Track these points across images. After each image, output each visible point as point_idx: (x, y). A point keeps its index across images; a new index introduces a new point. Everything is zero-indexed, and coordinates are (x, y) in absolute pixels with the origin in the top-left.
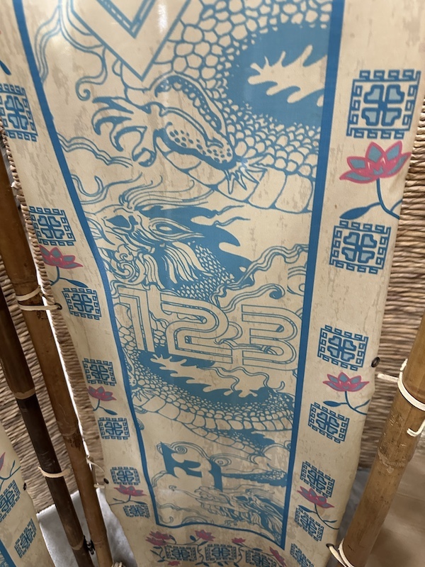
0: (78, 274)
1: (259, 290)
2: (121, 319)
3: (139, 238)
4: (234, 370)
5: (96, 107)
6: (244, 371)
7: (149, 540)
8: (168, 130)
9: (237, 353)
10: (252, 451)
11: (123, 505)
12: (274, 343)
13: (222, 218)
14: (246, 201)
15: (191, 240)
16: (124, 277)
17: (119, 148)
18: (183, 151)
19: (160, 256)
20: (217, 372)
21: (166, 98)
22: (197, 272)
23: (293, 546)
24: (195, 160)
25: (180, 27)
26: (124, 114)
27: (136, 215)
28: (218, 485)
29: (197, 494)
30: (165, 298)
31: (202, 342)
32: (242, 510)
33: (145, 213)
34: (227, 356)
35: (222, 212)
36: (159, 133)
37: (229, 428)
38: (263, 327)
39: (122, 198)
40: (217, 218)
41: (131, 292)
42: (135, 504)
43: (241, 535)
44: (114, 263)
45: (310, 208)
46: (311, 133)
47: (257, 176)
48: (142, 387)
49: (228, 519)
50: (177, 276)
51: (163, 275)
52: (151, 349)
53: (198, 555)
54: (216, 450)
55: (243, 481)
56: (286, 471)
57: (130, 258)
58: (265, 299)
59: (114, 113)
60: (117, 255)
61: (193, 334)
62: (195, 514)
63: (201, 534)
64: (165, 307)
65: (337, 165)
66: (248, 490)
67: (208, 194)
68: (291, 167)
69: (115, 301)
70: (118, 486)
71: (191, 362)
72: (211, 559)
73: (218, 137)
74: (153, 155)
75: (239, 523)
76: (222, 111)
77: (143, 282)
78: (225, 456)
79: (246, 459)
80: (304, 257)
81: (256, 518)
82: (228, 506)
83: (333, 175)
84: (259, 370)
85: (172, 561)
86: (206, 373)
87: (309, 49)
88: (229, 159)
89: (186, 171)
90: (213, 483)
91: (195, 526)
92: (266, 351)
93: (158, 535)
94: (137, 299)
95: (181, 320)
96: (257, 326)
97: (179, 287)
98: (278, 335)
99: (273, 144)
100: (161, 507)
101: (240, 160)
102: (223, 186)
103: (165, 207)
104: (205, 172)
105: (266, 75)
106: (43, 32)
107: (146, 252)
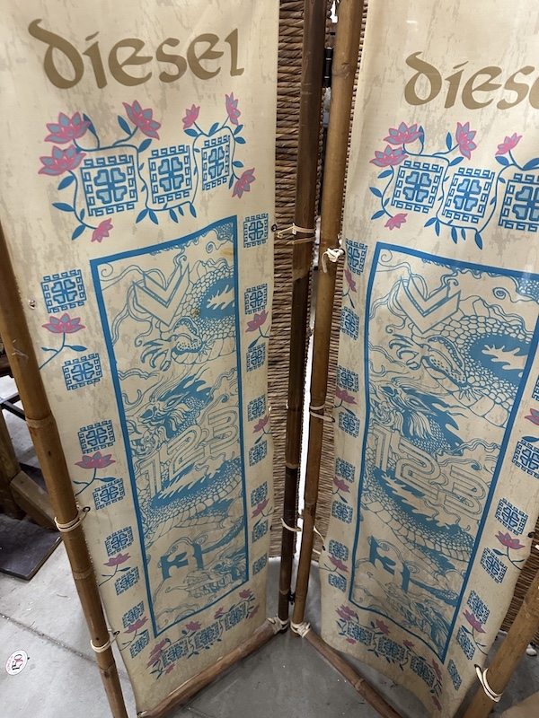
0: (352, 408)
1: (465, 460)
2: (370, 443)
3: (397, 401)
4: (437, 505)
5: (394, 337)
6: (444, 508)
7: (338, 611)
8: (431, 358)
9: (442, 495)
10: (437, 569)
11: (329, 573)
12: (469, 498)
13: (451, 411)
14: (468, 407)
15: (429, 415)
16: (380, 419)
17: (400, 358)
18: (437, 369)
19: (407, 416)
20: (425, 502)
21: (435, 345)
22: (427, 434)
23: (451, 662)
24: (444, 376)
25: (449, 320)
26: (408, 345)
27: (399, 390)
28: (405, 587)
29: (387, 588)
30: (402, 441)
31: (419, 478)
32: (417, 616)
33: (405, 391)
34: (434, 494)
35: (452, 407)
36: (427, 359)
37: (423, 545)
38: (463, 484)
39: (394, 379)
40: (448, 409)
41: (381, 429)
42: (338, 576)
43: (412, 639)
44: (376, 409)
45: (505, 426)
46: (512, 388)
47: (478, 397)
48: (370, 492)
49: (405, 619)
50: (414, 432)
51: (406, 428)
52: (384, 469)
53: (372, 642)
54: (410, 558)
55: (425, 592)
56: (459, 594)
57: (387, 410)
58: (468, 468)
59: (403, 343)
60: (380, 406)
61: (415, 471)
62: (380, 604)
63: (380, 624)
64: (401, 447)
65: (523, 410)
66: (426, 601)
67: (446, 395)
68: (498, 400)
69: (369, 431)
70: (331, 556)
71: (408, 488)
72: (382, 651)
73: (459, 370)
74: (419, 366)
75: (413, 626)
76: (464, 359)
77: (392, 427)
78: (416, 565)
79: (431, 574)
80: (497, 452)
81: (428, 628)
82: (408, 608)
83: (521, 414)
84: (455, 512)
85: (350, 638)
86: (418, 500)
87: (518, 350)
88: (463, 382)
89: (436, 379)
90: (401, 584)
91: (378, 615)
92: (462, 501)
93: (347, 609)
94: (385, 435)
95: (409, 459)
96: (459, 482)
97: (414, 438)
98: (472, 493)
99: (490, 385)
100: (356, 586)
101: (470, 385)
102: (456, 394)
103: (418, 392)
104: (447, 383)
105: (492, 351)
106: (379, 301)
107: (399, 411)
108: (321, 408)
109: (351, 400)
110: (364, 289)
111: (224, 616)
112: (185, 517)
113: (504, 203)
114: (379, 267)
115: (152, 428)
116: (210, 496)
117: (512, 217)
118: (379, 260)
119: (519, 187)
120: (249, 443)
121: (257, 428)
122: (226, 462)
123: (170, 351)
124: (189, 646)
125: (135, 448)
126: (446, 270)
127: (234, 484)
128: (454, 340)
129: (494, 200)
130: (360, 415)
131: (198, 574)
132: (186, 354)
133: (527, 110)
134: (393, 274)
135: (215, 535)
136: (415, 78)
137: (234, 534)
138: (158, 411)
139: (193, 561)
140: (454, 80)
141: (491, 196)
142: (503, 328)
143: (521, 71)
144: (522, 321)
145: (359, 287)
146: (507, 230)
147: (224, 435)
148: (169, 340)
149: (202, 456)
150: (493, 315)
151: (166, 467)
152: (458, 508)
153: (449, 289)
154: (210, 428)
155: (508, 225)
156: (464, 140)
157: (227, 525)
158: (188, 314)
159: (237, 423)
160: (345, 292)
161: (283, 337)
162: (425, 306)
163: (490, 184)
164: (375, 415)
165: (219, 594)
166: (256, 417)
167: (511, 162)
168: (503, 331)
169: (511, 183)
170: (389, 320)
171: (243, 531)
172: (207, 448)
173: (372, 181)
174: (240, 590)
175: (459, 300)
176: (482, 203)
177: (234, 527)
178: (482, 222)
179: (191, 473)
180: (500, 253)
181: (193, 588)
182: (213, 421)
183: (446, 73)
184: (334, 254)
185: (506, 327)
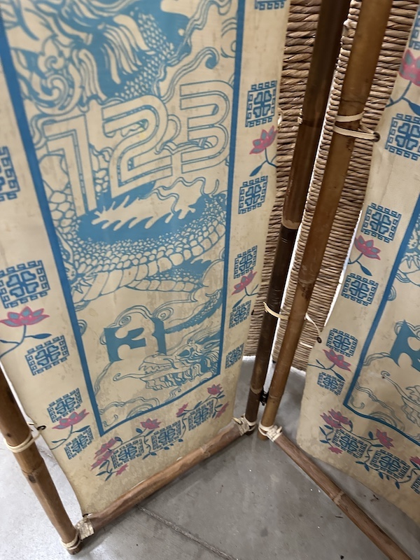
11: (321, 371)
29: (408, 392)
42: (333, 375)
53: (365, 454)
63: (382, 436)
70: (328, 349)
72: (375, 465)
85: (335, 447)
91: (381, 425)
93: (338, 415)
100: (360, 388)
111: (188, 414)
112: (141, 275)
115: (63, 39)
116: (179, 250)
120: (243, 173)
121: (259, 146)
122: (204, 196)
124: (145, 446)
127: (215, 238)
131: (159, 360)
135: (183, 310)
137: (207, 313)
139: (152, 342)
147: (205, 139)
151: (103, 163)
154: (183, 116)
157: (201, 298)
159: (228, 123)
165: (184, 388)
166: (257, 123)
171: (219, 311)
172: (177, 158)
174: (210, 384)
177: (209, 302)
181: (151, 378)
182: (189, 103)
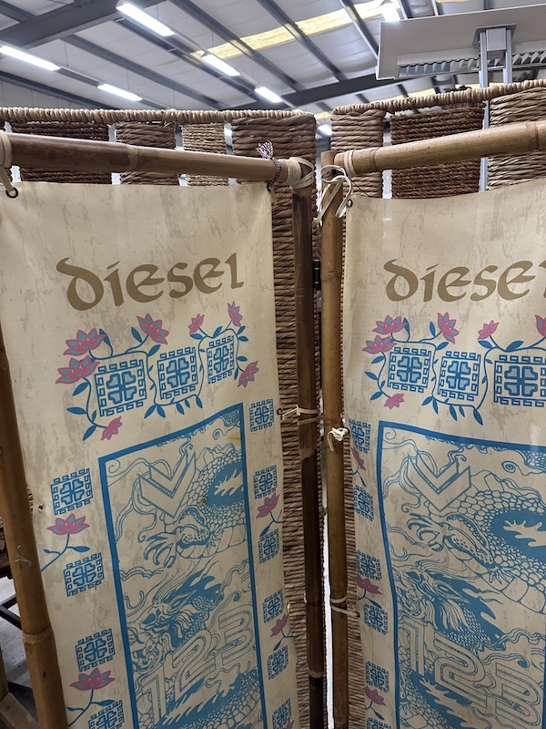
0: (377, 598)
1: (510, 656)
2: (402, 640)
3: (424, 588)
4: (489, 715)
5: (412, 517)
6: (497, 718)
8: (453, 538)
9: (491, 701)
12: (522, 703)
13: (485, 596)
14: (501, 591)
15: (461, 602)
16: (409, 611)
17: (421, 539)
18: (460, 549)
19: (438, 605)
20: (474, 711)
21: (455, 523)
22: (463, 626)
24: (469, 557)
25: (464, 496)
26: (427, 524)
27: (425, 575)
30: (437, 636)
31: (463, 681)
33: (431, 575)
34: (482, 700)
35: (484, 592)
36: (449, 538)
38: (514, 686)
39: (418, 562)
40: (480, 594)
41: (413, 623)
44: (404, 599)
46: (543, 567)
47: (509, 579)
48: (409, 703)
51: (439, 620)
52: (421, 672)
57: (416, 599)
58: (514, 664)
59: (421, 522)
60: (407, 595)
61: (456, 672)
64: (437, 644)
67: (475, 578)
68: (531, 582)
69: (399, 625)
71: (451, 695)
73: (484, 549)
74: (442, 547)
76: (487, 537)
77: (423, 619)
80: (542, 644)
84: (511, 723)
86: (464, 709)
87: (540, 524)
88: (491, 563)
89: (462, 561)
92: (515, 708)
94: (417, 629)
95: (447, 658)
96: (508, 684)
97: (449, 632)
98: (525, 697)
99: (519, 565)
101: (499, 565)
102: (486, 577)
103: (445, 576)
104: (474, 564)
105: (514, 527)
106: (390, 479)
107: (428, 599)
108: (342, 600)
109: (375, 590)
110: (373, 465)
113: (495, 382)
114: (385, 445)
115: (155, 635)
116: (224, 721)
117: (505, 393)
118: (384, 438)
119: (506, 367)
120: (267, 651)
121: (276, 631)
122: (240, 676)
123: (174, 545)
125: (136, 660)
126: (451, 447)
127: (252, 705)
128: (473, 517)
129: (485, 379)
130: (388, 607)
132: (193, 546)
133: (498, 300)
134: (400, 450)
136: (393, 281)
138: (162, 615)
140: (429, 279)
141: (482, 376)
142: (520, 502)
143: (486, 269)
144: (538, 494)
145: (368, 465)
146: (503, 406)
147: (237, 640)
148: (174, 533)
149: (212, 669)
150: (507, 489)
151: (171, 684)
152: (512, 718)
153: (458, 465)
154: (221, 632)
155: (503, 400)
156: (446, 328)
158: (195, 503)
159: (252, 626)
160: (354, 470)
161: (296, 519)
162: (438, 483)
163: (478, 365)
164: (404, 606)
166: (273, 617)
167: (493, 345)
168: (521, 505)
169: (497, 364)
170: (403, 498)
172: (219, 659)
173: (366, 366)
175: (470, 476)
176: (473, 382)
178: (477, 400)
179: (200, 691)
180: (502, 428)
182: (225, 624)
183: (421, 274)
184: (338, 433)
185: (522, 501)
